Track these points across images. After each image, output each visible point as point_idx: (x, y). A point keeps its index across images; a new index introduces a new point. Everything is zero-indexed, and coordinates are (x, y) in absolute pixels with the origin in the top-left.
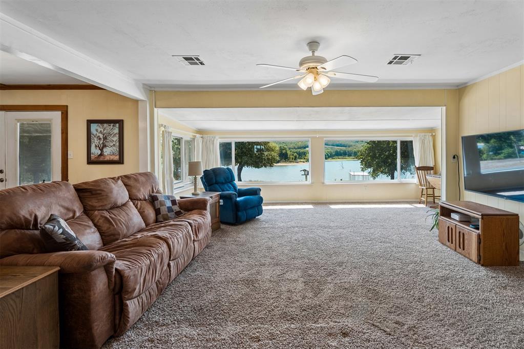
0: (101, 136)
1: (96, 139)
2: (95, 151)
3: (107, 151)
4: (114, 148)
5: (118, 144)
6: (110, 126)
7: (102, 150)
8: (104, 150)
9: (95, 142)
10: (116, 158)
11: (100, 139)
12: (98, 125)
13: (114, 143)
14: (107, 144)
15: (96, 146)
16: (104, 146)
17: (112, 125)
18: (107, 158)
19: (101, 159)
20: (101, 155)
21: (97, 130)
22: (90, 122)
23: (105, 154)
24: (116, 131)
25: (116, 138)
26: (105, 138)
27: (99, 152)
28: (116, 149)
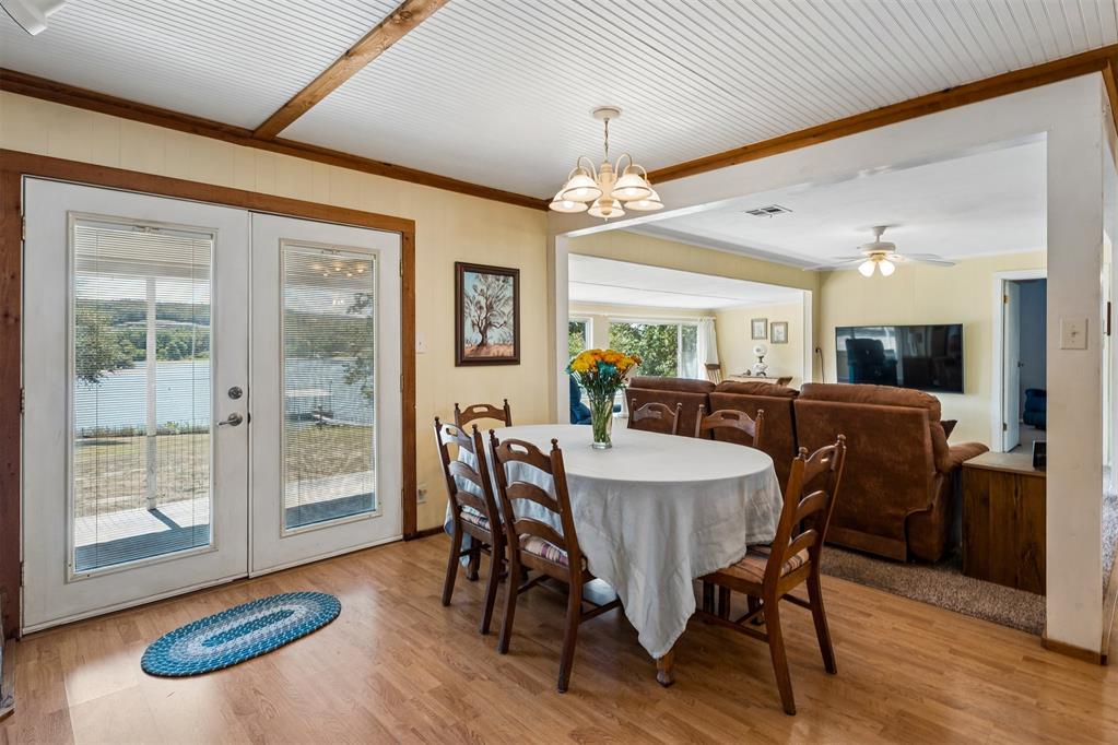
0: (483, 303)
1: (472, 307)
2: (472, 336)
3: (494, 336)
4: (506, 329)
5: (511, 321)
6: (498, 280)
7: (483, 333)
8: (489, 333)
9: (472, 314)
10: (508, 351)
11: (481, 308)
12: (477, 277)
13: (505, 319)
14: (493, 320)
15: (474, 324)
16: (489, 325)
17: (502, 278)
18: (494, 352)
19: (483, 353)
20: (483, 344)
21: (475, 288)
22: (461, 268)
23: (490, 342)
24: (509, 292)
25: (508, 309)
26: (490, 308)
27: (479, 338)
28: (508, 331)
